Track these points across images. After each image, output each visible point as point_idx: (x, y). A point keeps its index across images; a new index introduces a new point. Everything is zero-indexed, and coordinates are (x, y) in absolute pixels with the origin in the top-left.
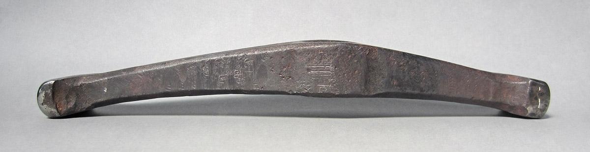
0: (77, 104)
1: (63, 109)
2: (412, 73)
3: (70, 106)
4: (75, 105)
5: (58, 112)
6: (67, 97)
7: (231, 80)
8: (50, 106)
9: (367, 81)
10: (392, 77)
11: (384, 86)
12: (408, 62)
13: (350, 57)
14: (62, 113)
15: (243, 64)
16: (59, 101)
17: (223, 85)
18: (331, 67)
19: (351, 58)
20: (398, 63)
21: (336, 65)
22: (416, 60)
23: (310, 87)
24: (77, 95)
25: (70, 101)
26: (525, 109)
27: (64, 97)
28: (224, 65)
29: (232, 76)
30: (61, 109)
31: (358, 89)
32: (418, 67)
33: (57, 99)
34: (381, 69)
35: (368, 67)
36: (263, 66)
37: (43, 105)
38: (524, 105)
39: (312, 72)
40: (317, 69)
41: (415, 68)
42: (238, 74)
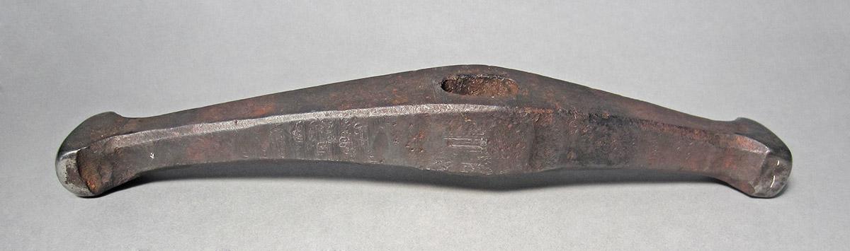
0: (115, 176)
1: (96, 186)
2: (599, 143)
3: (105, 181)
4: (113, 178)
5: (91, 191)
6: (99, 169)
7: (336, 149)
8: (77, 184)
9: (532, 156)
10: (570, 149)
11: (556, 161)
12: (595, 128)
13: (510, 126)
14: (97, 190)
15: (352, 130)
16: (88, 177)
17: (324, 155)
18: (482, 142)
19: (512, 127)
20: (580, 131)
21: (491, 137)
22: (607, 125)
23: (449, 164)
24: (113, 164)
25: (105, 174)
26: (751, 187)
27: (95, 170)
28: (325, 130)
29: (337, 145)
30: (93, 186)
31: (519, 167)
32: (609, 135)
33: (85, 174)
34: (554, 140)
35: (536, 137)
36: (381, 134)
37: (66, 183)
38: (751, 183)
39: (454, 146)
40: (461, 142)
41: (603, 136)
42: (344, 142)
